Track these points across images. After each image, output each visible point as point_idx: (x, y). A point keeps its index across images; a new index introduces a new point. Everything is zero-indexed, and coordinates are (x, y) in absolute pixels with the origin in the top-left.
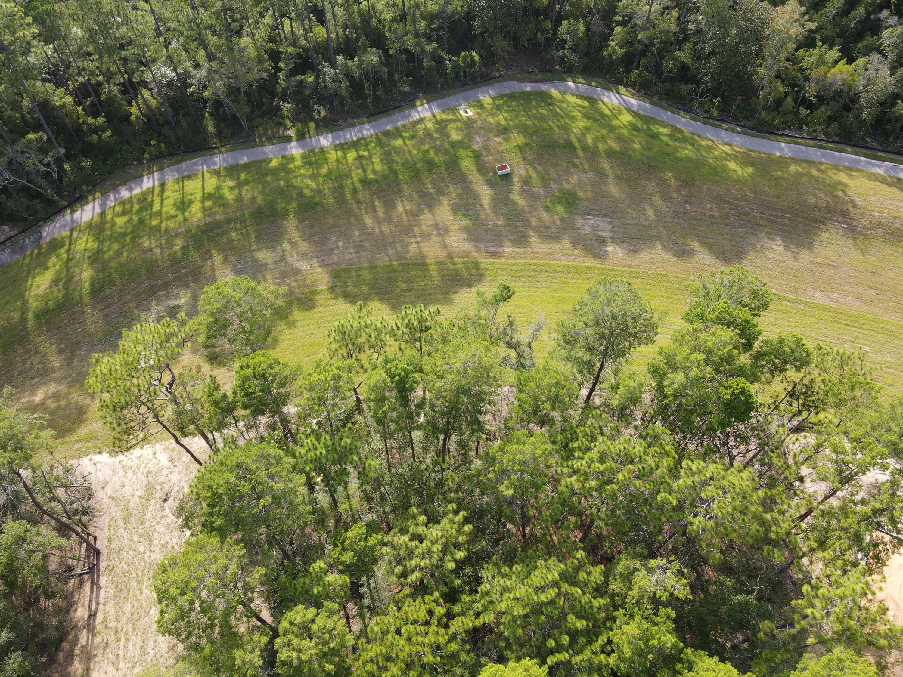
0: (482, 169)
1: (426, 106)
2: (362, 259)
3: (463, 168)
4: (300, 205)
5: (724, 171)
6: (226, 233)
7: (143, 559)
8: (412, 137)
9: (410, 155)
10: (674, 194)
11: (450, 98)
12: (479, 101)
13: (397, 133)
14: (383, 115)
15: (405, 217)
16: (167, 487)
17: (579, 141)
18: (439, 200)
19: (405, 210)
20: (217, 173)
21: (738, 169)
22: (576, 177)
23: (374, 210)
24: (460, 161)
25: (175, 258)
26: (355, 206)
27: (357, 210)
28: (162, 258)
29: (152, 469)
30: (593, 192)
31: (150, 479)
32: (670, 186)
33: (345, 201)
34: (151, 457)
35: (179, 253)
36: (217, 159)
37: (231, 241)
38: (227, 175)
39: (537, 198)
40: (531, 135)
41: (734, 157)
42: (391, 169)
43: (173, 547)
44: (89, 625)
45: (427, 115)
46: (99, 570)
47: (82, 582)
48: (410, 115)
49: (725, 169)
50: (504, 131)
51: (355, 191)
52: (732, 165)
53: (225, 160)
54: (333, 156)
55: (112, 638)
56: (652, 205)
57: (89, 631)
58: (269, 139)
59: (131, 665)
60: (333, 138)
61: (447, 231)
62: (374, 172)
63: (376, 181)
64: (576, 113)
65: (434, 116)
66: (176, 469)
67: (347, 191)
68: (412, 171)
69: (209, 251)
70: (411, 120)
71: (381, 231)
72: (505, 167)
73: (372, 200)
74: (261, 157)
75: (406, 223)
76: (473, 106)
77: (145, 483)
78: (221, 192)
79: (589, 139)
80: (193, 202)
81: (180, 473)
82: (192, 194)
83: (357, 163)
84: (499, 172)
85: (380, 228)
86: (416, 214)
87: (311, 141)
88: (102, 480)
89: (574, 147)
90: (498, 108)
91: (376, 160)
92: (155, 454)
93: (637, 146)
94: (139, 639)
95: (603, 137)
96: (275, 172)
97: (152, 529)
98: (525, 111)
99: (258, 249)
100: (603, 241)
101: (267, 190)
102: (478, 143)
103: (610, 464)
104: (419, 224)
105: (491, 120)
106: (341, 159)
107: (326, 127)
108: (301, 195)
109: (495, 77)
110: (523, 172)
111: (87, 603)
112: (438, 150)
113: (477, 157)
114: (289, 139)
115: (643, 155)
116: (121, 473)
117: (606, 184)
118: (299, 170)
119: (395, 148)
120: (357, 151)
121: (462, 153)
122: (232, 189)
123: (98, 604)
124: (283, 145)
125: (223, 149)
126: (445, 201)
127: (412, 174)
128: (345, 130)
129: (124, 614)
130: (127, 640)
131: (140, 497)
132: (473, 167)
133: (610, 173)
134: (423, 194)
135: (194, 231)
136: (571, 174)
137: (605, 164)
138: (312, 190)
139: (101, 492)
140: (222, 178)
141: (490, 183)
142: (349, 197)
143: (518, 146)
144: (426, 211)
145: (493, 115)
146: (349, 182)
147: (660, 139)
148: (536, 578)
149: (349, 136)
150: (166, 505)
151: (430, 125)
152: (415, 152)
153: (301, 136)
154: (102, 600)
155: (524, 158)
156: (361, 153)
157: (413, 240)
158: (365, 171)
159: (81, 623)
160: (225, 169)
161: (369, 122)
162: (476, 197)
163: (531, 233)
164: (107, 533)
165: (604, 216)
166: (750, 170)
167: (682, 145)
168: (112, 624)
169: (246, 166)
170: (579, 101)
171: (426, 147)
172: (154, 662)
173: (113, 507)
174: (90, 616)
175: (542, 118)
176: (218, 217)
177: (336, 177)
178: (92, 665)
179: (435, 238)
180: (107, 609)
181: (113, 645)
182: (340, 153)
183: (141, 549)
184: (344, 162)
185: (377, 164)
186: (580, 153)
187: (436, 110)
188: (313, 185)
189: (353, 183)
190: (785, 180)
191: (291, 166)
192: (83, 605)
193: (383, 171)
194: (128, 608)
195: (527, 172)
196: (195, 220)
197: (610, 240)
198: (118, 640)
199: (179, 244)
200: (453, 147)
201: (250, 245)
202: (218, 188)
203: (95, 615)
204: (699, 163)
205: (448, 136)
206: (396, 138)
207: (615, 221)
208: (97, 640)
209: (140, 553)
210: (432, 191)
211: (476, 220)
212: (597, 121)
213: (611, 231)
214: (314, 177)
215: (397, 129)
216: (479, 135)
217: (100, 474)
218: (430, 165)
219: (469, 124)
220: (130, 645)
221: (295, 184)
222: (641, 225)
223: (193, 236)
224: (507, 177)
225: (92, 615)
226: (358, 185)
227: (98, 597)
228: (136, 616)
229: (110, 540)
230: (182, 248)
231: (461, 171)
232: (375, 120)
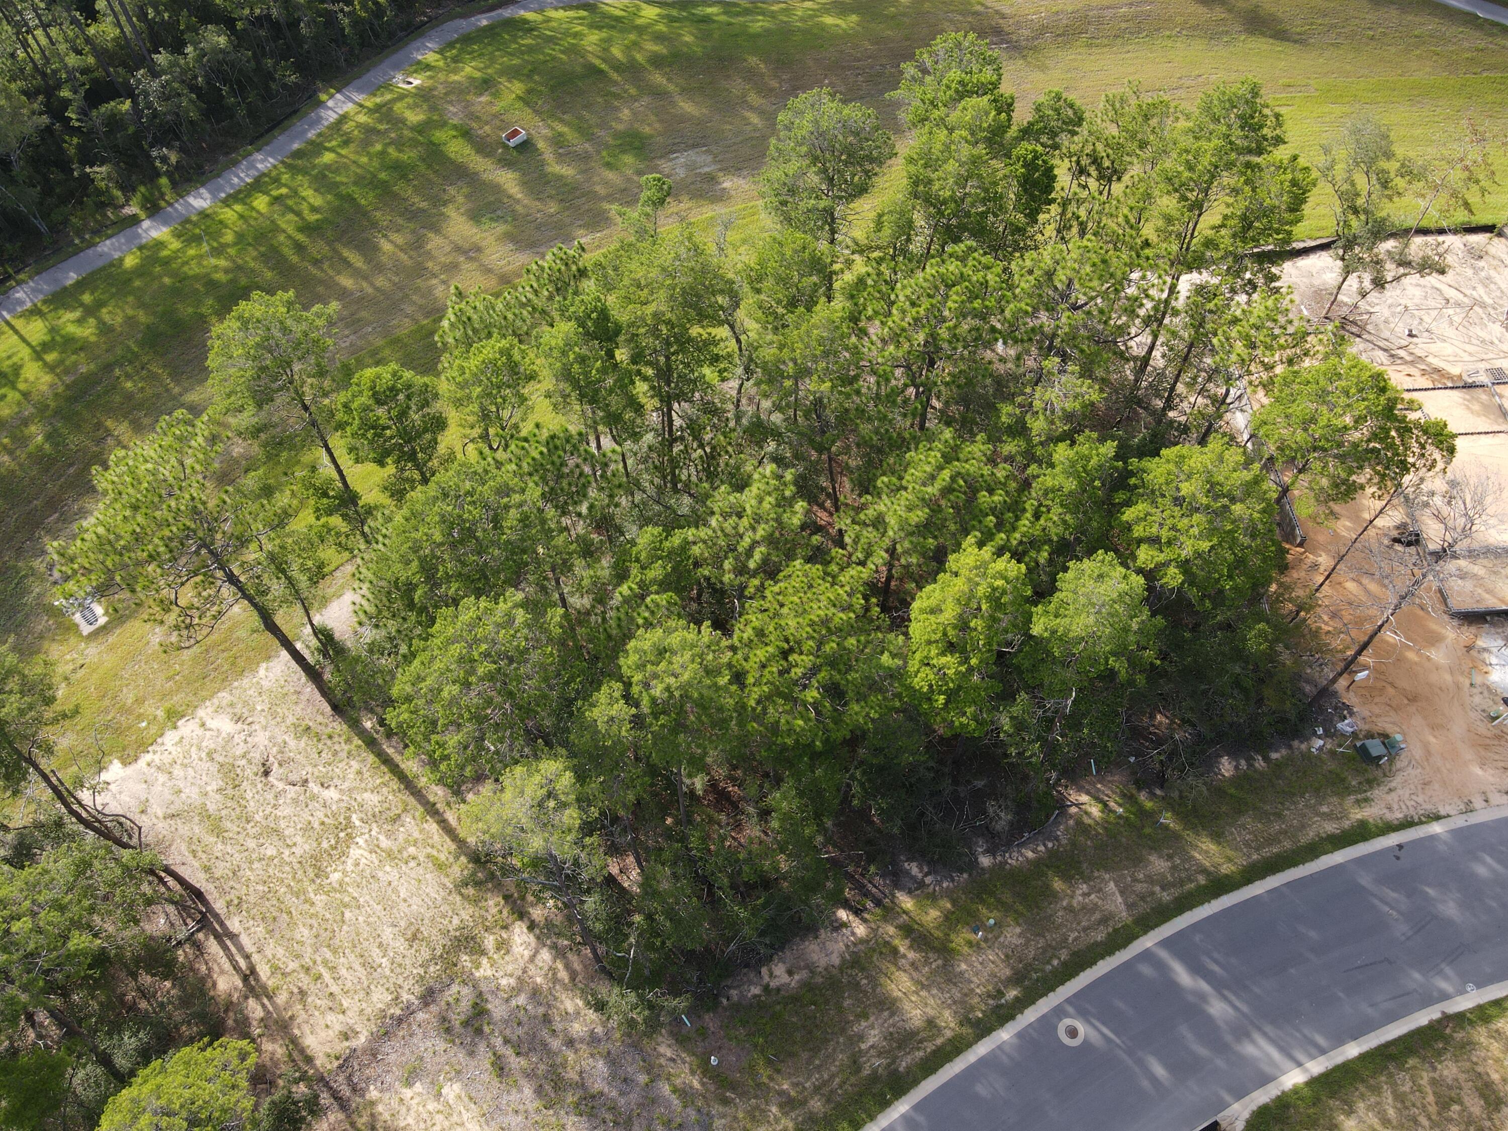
0: (483, 147)
1: (338, 96)
2: (370, 338)
3: (452, 156)
4: (219, 299)
5: (823, 30)
6: (114, 387)
7: (283, 862)
8: (346, 143)
9: (359, 166)
10: (774, 84)
11: (371, 73)
12: (419, 62)
13: (317, 147)
14: (276, 132)
15: (403, 257)
16: (256, 756)
17: (604, 60)
18: (443, 214)
19: (396, 246)
20: (35, 312)
21: (839, 22)
22: (626, 111)
23: (347, 263)
24: (443, 148)
25: (44, 456)
26: (314, 271)
27: (319, 274)
28: (21, 465)
29: (212, 746)
30: (661, 121)
31: (221, 759)
32: (762, 75)
33: (292, 268)
34: (199, 732)
35: (47, 446)
36: (20, 295)
37: (129, 397)
38: (56, 309)
39: (585, 158)
40: (529, 76)
41: (826, 9)
42: (339, 196)
43: (323, 823)
44: (252, 989)
45: (349, 107)
46: (217, 916)
47: (198, 947)
48: (319, 119)
49: (823, 27)
50: (486, 85)
51: (299, 248)
52: (829, 20)
53: (34, 291)
54: (229, 214)
55: (305, 981)
56: (752, 108)
57: (257, 997)
58: (96, 232)
59: (362, 994)
60: (210, 192)
61: (479, 249)
62: (314, 209)
63: (325, 220)
64: (579, 28)
65: (361, 106)
66: (255, 727)
67: (288, 252)
68: (376, 187)
69: (99, 425)
70: (326, 123)
71: (377, 289)
72: (515, 133)
73: (335, 250)
74: (100, 263)
75: (409, 263)
76: (415, 71)
77: (214, 768)
78: (63, 332)
79: (616, 52)
80: (21, 367)
81: (265, 728)
82: (9, 357)
83: (276, 207)
84: (512, 143)
85: (372, 284)
86: (418, 244)
87: (176, 210)
88: (133, 803)
89: (601, 72)
90: (456, 60)
91: (307, 192)
92: (203, 725)
93: (688, 38)
94: (352, 957)
95: (635, 43)
96: (140, 271)
97: (271, 819)
98: (499, 50)
100: (711, 179)
101: (147, 299)
102: (454, 113)
104: (429, 255)
105: (456, 78)
106: (247, 213)
107: (189, 180)
108: (211, 284)
109: (424, 24)
110: (545, 131)
111: (227, 966)
112: (399, 144)
113: (466, 134)
114: (134, 221)
115: (705, 47)
116: (162, 778)
117: (673, 104)
118: (184, 253)
119: (328, 167)
120: (266, 193)
121: (440, 135)
122: (80, 321)
123: (247, 957)
124: (128, 232)
125: (22, 276)
126: (450, 211)
127: (378, 191)
128: (226, 174)
129: (302, 943)
130: (333, 969)
131: (219, 790)
132: (468, 150)
133: (671, 87)
134: (413, 215)
135: (53, 404)
136: (617, 109)
137: (658, 78)
138: (226, 271)
139: (144, 817)
140: (49, 316)
141: (506, 163)
142: (295, 259)
143: (519, 98)
144: (431, 235)
145: (455, 71)
146: (282, 238)
147: (714, 21)
149: (236, 180)
150: (271, 779)
151: (362, 118)
152: (364, 160)
153: (153, 209)
154: (249, 947)
155: (536, 112)
156: (275, 193)
157: (434, 281)
158: (298, 214)
159: (236, 996)
160: (45, 302)
161: (258, 150)
162: (496, 189)
164: (196, 864)
165: (694, 146)
166: (854, 18)
167: (749, 18)
168: (292, 965)
169: (81, 286)
170: (571, 14)
171: (378, 147)
172: (398, 970)
173: (180, 826)
174: (245, 979)
175: (531, 49)
176: (84, 370)
177: (256, 239)
178: (296, 1032)
179: (466, 266)
180: (269, 953)
181: (313, 988)
182: (238, 208)
183: (271, 851)
184: (254, 214)
185: (312, 197)
186: (615, 76)
187: (359, 98)
188: (223, 263)
189: (289, 237)
190: (904, 15)
191: (165, 253)
192: (222, 972)
193: (329, 203)
194: (303, 933)
195: (553, 129)
196: (44, 388)
197: (721, 174)
198: (319, 977)
199: (37, 434)
200: (420, 132)
201: (167, 390)
202: (53, 330)
203: (253, 971)
204: (785, 32)
205: (403, 121)
206: (319, 154)
207: (713, 148)
208: (281, 998)
209: (272, 858)
210: (424, 205)
211: (515, 220)
212: (613, 27)
213: (715, 162)
214: (218, 251)
215: (311, 142)
216: (451, 102)
217: (125, 798)
218: (400, 169)
219: (424, 95)
220: (343, 972)
221: (191, 273)
222: (752, 138)
223: (57, 413)
224: (526, 146)
225: (249, 976)
226: (301, 237)
227: (240, 948)
228: (325, 935)
229: (207, 869)
230: (48, 437)
231: (453, 162)
232: (267, 144)
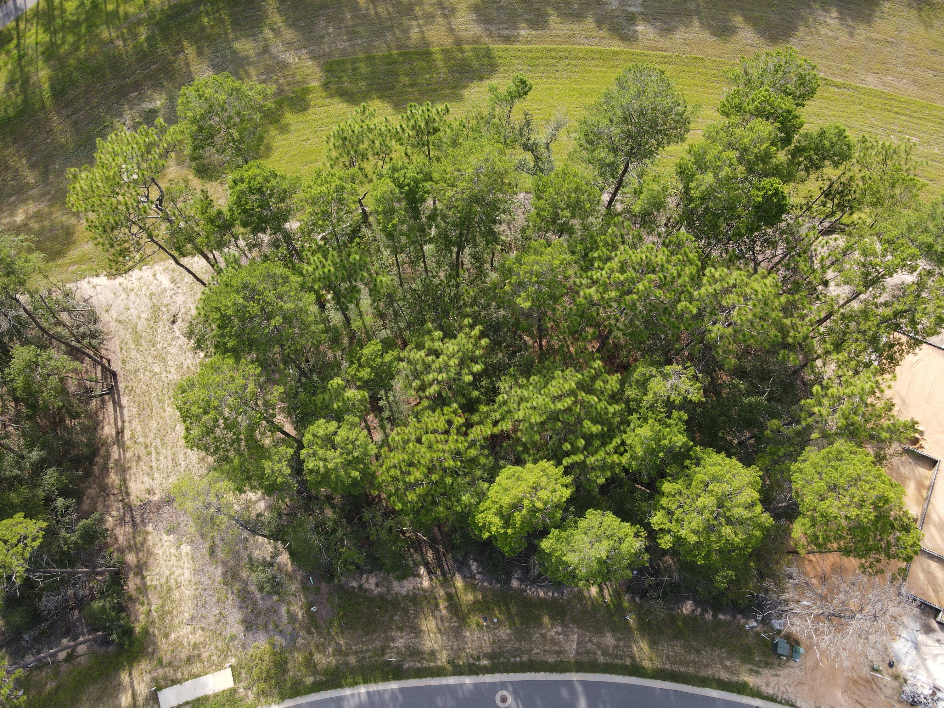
2: (357, 49)
6: (196, 19)
7: (160, 379)
16: (173, 309)
25: (142, 50)
28: (127, 52)
29: (154, 291)
31: (155, 301)
34: (151, 278)
35: (145, 45)
37: (203, 29)
43: (188, 368)
44: (118, 441)
46: (118, 391)
47: (103, 402)
55: (143, 452)
57: (119, 446)
59: (165, 475)
61: (453, 10)
66: (180, 291)
69: (179, 42)
71: (376, 13)
77: (150, 305)
81: (184, 294)
88: (104, 303)
92: (155, 275)
94: (169, 452)
97: (165, 350)
99: (236, 39)
100: (632, 19)
103: (631, 273)
104: (420, 2)
111: (112, 421)
116: (123, 296)
123: (123, 422)
129: (151, 430)
130: (158, 453)
131: (147, 319)
135: (158, 17)
139: (106, 315)
148: (553, 388)
150: (175, 326)
154: (126, 418)
157: (414, 23)
159: (110, 439)
163: (551, 11)
164: (120, 356)
168: (141, 440)
172: (187, 472)
173: (121, 330)
174: (118, 433)
178: (128, 476)
179: (439, 20)
180: (133, 426)
181: (145, 458)
183: (157, 370)
192: (109, 423)
194: (153, 425)
197: (640, 17)
198: (149, 454)
199: (143, 33)
201: (226, 34)
203: (122, 431)
208: (129, 454)
209: (156, 374)
213: (642, 5)
217: (101, 297)
220: (162, 458)
223: (158, 23)
225: (120, 432)
227: (122, 415)
228: (163, 432)
229: (124, 362)
230: (148, 39)
